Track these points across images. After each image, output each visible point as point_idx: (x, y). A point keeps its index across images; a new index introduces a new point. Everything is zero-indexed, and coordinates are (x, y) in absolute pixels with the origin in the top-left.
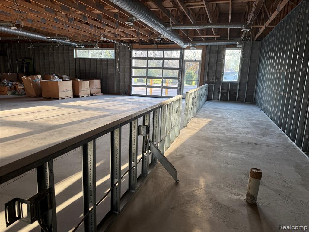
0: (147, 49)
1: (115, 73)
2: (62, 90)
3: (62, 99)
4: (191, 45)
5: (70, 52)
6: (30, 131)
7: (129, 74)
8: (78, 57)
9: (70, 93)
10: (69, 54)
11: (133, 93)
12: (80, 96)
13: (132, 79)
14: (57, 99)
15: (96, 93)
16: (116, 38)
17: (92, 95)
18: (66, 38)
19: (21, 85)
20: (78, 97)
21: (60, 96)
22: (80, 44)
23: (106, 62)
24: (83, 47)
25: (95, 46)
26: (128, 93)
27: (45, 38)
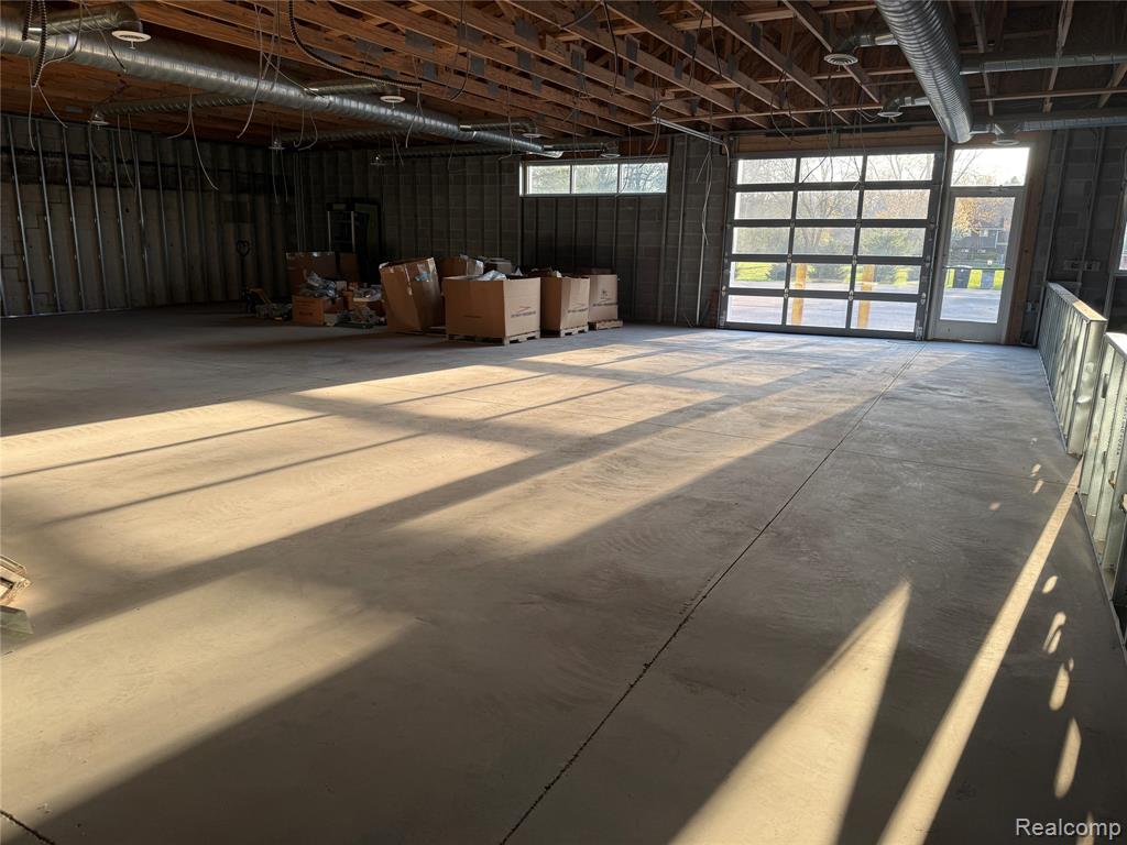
0: (798, 153)
1: (663, 247)
2: (515, 313)
3: (511, 342)
4: (998, 130)
5: (506, 175)
6: (530, 453)
7: (718, 247)
8: (531, 191)
9: (533, 323)
10: (500, 183)
11: (728, 320)
12: (563, 333)
13: (729, 267)
14: (499, 341)
15: (605, 321)
16: (693, 116)
17: (592, 327)
18: (527, 125)
19: (366, 293)
20: (556, 334)
21: (508, 334)
22: (550, 147)
23: (630, 208)
24: (559, 154)
25: (606, 152)
26: (710, 317)
27: (455, 128)
